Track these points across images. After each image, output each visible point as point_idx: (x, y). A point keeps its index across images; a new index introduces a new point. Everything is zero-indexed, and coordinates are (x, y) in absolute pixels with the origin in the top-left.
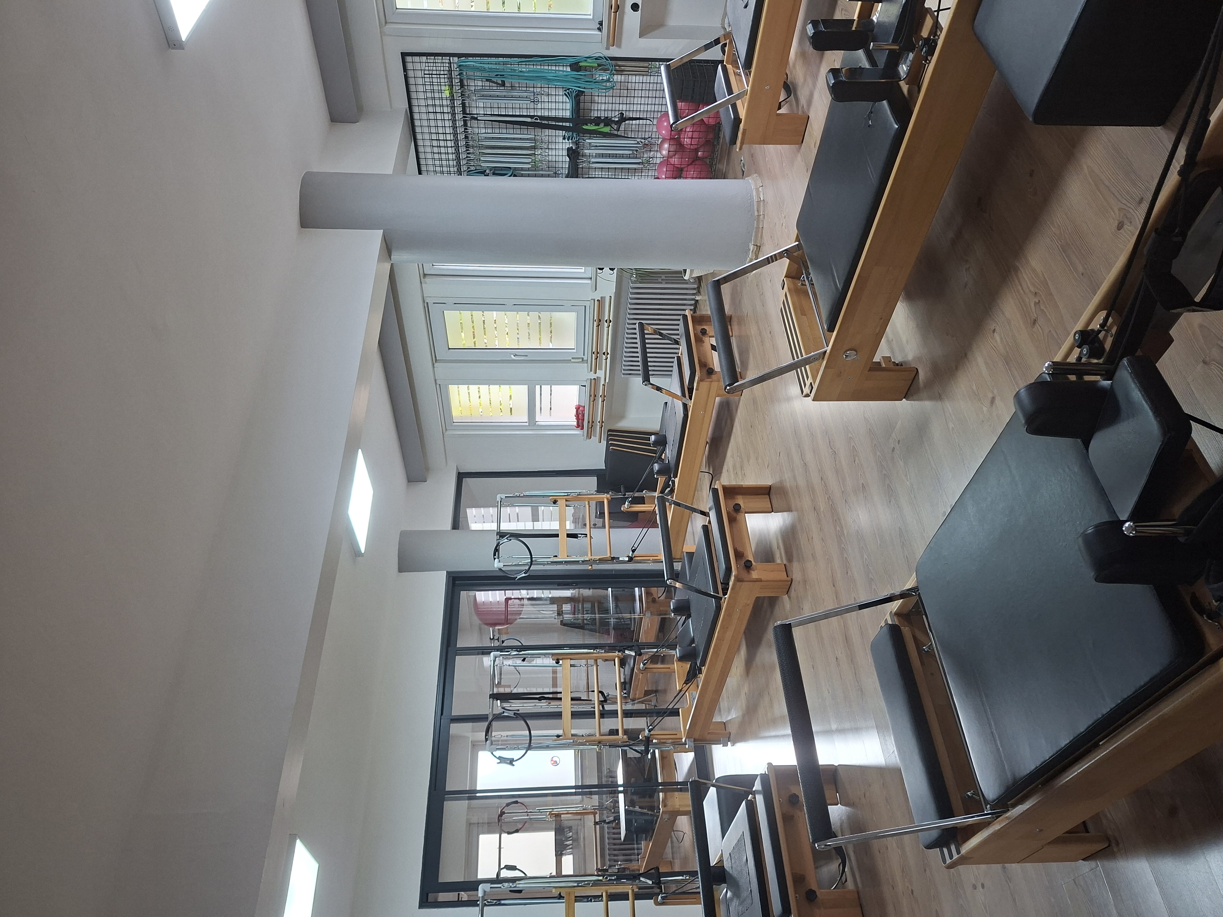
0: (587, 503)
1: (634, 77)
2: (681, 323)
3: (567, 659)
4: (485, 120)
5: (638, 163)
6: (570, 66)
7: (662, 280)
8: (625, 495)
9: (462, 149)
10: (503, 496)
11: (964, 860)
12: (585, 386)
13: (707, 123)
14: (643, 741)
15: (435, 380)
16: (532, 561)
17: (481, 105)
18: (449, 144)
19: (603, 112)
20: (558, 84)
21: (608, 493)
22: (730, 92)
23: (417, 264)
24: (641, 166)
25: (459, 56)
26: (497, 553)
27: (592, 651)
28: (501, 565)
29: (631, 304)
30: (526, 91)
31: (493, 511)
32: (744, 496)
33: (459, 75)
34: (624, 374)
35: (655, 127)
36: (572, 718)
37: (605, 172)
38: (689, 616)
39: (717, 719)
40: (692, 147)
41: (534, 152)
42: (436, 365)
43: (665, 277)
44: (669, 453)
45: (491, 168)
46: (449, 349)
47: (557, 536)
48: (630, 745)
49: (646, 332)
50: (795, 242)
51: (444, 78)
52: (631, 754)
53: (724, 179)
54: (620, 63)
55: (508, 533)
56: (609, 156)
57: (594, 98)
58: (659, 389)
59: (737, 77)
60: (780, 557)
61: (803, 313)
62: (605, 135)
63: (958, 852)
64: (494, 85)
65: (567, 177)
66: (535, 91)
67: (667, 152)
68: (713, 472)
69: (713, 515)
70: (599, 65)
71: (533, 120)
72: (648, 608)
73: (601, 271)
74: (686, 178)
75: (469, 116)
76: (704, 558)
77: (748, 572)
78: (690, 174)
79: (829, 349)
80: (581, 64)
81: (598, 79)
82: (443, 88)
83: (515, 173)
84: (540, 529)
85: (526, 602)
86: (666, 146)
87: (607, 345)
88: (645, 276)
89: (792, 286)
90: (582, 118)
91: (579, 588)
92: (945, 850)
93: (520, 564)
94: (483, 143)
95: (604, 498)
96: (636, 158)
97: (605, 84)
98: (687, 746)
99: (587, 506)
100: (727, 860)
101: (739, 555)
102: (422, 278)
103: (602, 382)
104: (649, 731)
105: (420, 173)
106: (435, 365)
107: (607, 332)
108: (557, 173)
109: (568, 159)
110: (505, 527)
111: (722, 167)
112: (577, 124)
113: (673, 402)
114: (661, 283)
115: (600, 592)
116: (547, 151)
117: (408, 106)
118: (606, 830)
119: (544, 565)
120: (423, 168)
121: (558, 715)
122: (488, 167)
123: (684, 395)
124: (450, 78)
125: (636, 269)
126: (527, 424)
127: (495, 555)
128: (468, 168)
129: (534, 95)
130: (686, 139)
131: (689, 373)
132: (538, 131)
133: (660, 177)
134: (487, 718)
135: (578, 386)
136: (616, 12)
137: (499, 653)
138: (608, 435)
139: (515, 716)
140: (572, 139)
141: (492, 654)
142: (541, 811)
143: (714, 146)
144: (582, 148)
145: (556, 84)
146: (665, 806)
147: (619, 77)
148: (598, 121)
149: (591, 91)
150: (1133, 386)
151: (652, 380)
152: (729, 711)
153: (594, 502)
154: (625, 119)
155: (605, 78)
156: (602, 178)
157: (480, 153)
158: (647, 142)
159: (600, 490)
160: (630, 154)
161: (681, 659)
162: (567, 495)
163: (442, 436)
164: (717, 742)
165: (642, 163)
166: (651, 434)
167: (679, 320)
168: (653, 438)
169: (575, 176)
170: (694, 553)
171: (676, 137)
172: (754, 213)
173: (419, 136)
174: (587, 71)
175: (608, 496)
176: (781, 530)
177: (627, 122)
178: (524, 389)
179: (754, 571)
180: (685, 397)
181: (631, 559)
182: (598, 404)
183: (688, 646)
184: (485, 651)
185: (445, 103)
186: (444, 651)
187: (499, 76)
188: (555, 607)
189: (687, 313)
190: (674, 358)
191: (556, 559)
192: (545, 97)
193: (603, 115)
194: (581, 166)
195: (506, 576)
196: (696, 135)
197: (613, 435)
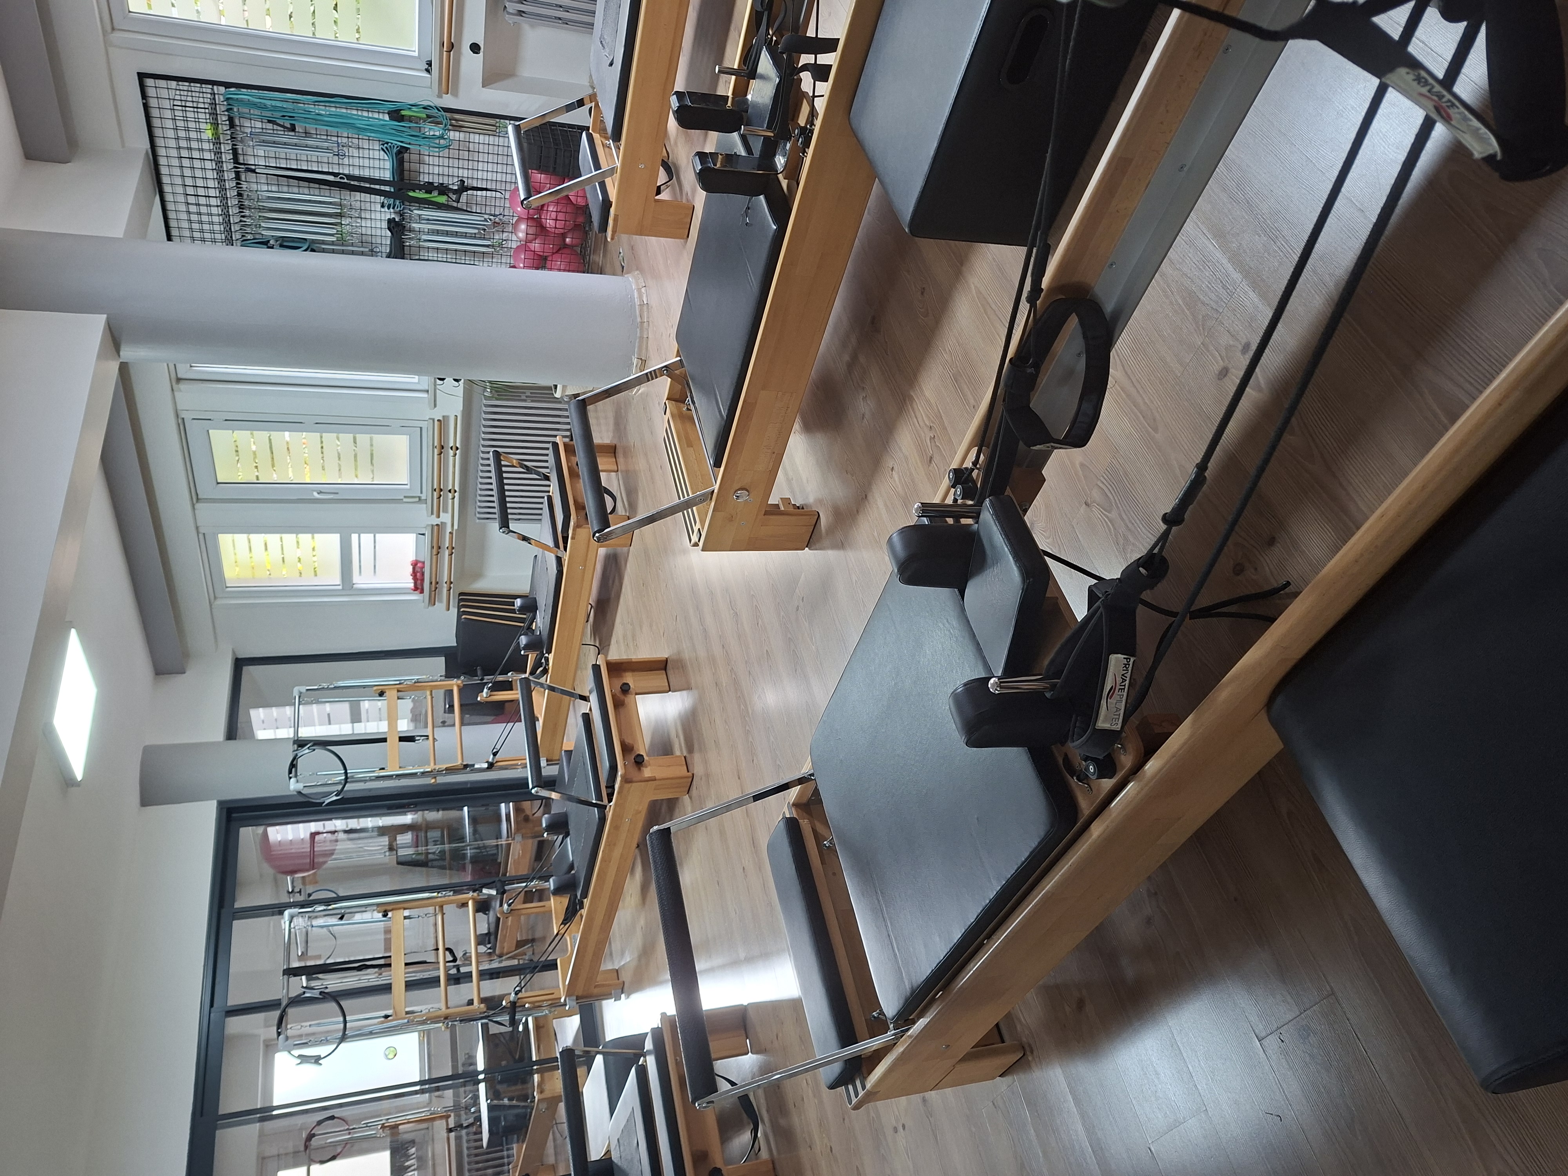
0: (428, 693)
1: (477, 136)
2: (550, 452)
3: (400, 909)
4: (267, 174)
5: (488, 246)
6: (388, 113)
7: (526, 397)
8: (482, 679)
9: (233, 211)
10: (303, 689)
11: (871, 1096)
12: (423, 534)
13: (575, 203)
14: (507, 1008)
15: (197, 528)
16: (347, 778)
17: (261, 153)
18: (213, 202)
19: (436, 177)
20: (372, 135)
21: (458, 677)
22: (597, 166)
23: (165, 365)
24: (490, 250)
25: (227, 85)
26: (293, 770)
27: (435, 894)
28: (300, 786)
29: (485, 426)
30: (326, 141)
31: (288, 710)
32: (634, 673)
33: (227, 110)
34: (479, 519)
35: (507, 202)
36: (406, 990)
37: (442, 253)
38: (567, 834)
39: (607, 966)
40: (557, 231)
41: (339, 221)
42: (198, 506)
43: (531, 393)
44: (541, 622)
45: (277, 239)
46: (218, 483)
47: (384, 740)
48: (489, 1016)
49: (503, 463)
50: (677, 357)
51: (205, 113)
52: (494, 1029)
53: (601, 274)
54: (457, 116)
55: (310, 741)
56: (447, 234)
57: (423, 158)
58: (525, 539)
59: (607, 149)
60: (679, 750)
61: (690, 444)
62: (440, 207)
63: (864, 1087)
64: (279, 128)
65: (389, 256)
66: (339, 141)
67: (524, 234)
68: (600, 644)
69: (594, 698)
70: (428, 116)
71: (338, 179)
72: (518, 830)
73: (441, 382)
74: (551, 269)
75: (243, 166)
76: (584, 757)
77: (640, 769)
78: (555, 265)
79: (716, 487)
80: (403, 113)
81: (427, 133)
82: (203, 126)
83: (312, 247)
84: (363, 732)
85: (342, 836)
86: (523, 227)
87: (454, 480)
88: (502, 391)
89: (675, 411)
90: (408, 182)
91: (423, 810)
92: (850, 1087)
93: (330, 782)
94: (265, 204)
95: (453, 685)
96: (484, 239)
97: (437, 141)
98: (567, 1008)
99: (429, 697)
100: (615, 1149)
101: (627, 749)
102: (174, 384)
103: (449, 529)
104: (516, 994)
105: (169, 238)
106: (196, 507)
107: (454, 463)
108: (375, 250)
109: (389, 234)
110: (305, 732)
111: (598, 258)
112: (400, 190)
113: (543, 554)
114: (525, 401)
115: (453, 814)
116: (359, 220)
117: (149, 146)
118: (465, 1138)
119: (365, 781)
120: (174, 232)
121: (387, 988)
122: (273, 236)
123: (557, 545)
124: (214, 114)
125: (490, 382)
126: (340, 587)
127: (290, 772)
128: (243, 236)
129: (338, 146)
130: (548, 221)
131: (562, 517)
132: (346, 194)
133: (517, 266)
134: (280, 1004)
135: (415, 535)
136: (449, 52)
137: (297, 910)
138: (460, 600)
139: (321, 997)
140: (393, 208)
141: (287, 913)
142: (369, 1125)
143: (586, 233)
144: (408, 221)
145: (369, 134)
146: (541, 1092)
147: (457, 134)
148: (429, 187)
149: (418, 148)
150: (995, 528)
151: (513, 526)
152: (623, 954)
153: (442, 692)
154: (467, 189)
155: (437, 133)
156: (437, 261)
157: (260, 216)
158: (497, 219)
159: (450, 674)
160: (475, 234)
161: (558, 891)
162: (399, 684)
163: (208, 607)
164: (608, 996)
165: (493, 246)
166: (516, 597)
167: (548, 449)
168: (518, 602)
169: (400, 256)
170: (572, 751)
171: (535, 217)
172: (636, 318)
173: (167, 189)
174: (411, 122)
175: (459, 682)
176: (680, 714)
177: (470, 192)
178: (335, 539)
179: (646, 767)
180: (559, 548)
181: (491, 766)
182: (444, 560)
183: (565, 874)
184: (278, 910)
185: (206, 146)
186: (215, 915)
187: (286, 118)
188: (385, 840)
189: (558, 440)
190: (543, 497)
191: (383, 773)
192: (354, 150)
193: (436, 180)
194: (408, 244)
195: (309, 802)
196: (561, 216)
197: (466, 599)
